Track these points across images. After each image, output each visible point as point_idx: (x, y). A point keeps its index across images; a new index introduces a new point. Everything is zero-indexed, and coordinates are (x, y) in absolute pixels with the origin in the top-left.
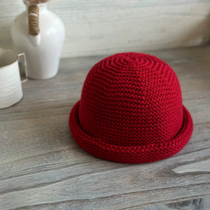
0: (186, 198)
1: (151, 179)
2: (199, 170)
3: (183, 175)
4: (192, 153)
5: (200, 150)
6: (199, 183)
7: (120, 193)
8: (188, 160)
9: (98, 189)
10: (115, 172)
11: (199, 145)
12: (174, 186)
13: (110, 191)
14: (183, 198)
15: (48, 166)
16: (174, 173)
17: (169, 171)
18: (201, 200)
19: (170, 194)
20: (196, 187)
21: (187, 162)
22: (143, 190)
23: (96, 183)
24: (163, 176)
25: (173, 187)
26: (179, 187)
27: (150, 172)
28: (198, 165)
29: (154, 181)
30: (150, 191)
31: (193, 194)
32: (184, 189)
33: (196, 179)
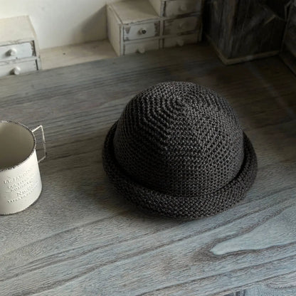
0: (228, 290)
1: (187, 266)
2: (243, 248)
3: (223, 257)
4: (233, 223)
5: (243, 217)
6: (243, 267)
7: (152, 290)
8: (229, 234)
9: (125, 285)
10: (143, 258)
11: (242, 210)
12: (214, 273)
13: (139, 287)
14: (225, 291)
15: (61, 255)
16: (213, 254)
17: (207, 252)
18: (245, 291)
19: (209, 286)
20: (239, 274)
21: (228, 236)
22: (178, 283)
23: (122, 276)
24: (200, 260)
25: (213, 276)
26: (219, 275)
27: (185, 255)
28: (241, 241)
29: (190, 269)
30: (186, 283)
31: (236, 284)
32: (226, 278)
33: (239, 262)
